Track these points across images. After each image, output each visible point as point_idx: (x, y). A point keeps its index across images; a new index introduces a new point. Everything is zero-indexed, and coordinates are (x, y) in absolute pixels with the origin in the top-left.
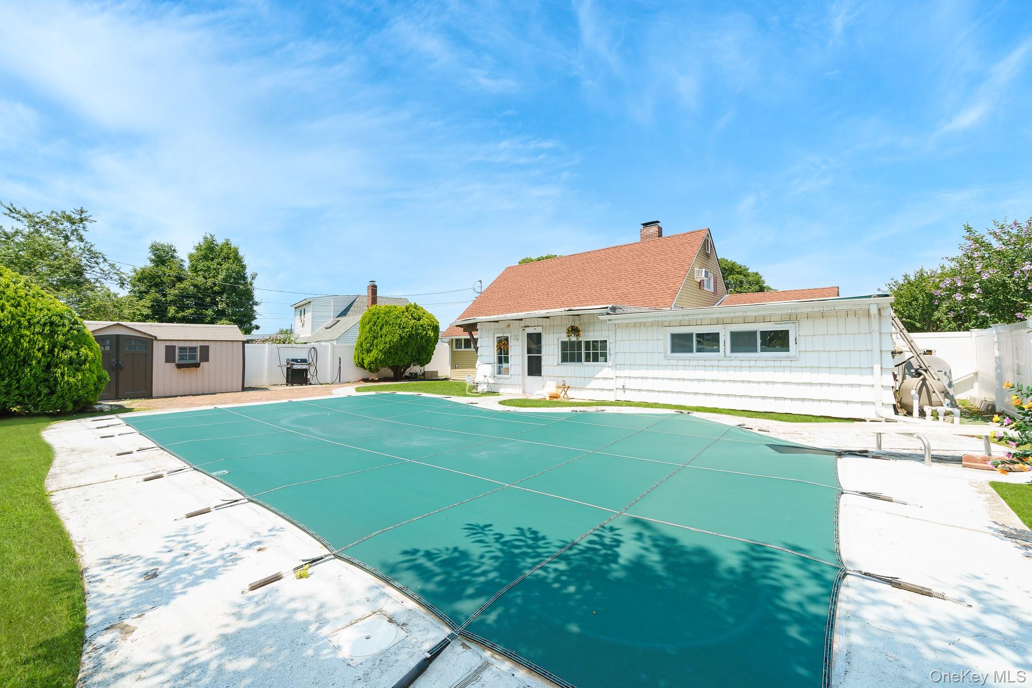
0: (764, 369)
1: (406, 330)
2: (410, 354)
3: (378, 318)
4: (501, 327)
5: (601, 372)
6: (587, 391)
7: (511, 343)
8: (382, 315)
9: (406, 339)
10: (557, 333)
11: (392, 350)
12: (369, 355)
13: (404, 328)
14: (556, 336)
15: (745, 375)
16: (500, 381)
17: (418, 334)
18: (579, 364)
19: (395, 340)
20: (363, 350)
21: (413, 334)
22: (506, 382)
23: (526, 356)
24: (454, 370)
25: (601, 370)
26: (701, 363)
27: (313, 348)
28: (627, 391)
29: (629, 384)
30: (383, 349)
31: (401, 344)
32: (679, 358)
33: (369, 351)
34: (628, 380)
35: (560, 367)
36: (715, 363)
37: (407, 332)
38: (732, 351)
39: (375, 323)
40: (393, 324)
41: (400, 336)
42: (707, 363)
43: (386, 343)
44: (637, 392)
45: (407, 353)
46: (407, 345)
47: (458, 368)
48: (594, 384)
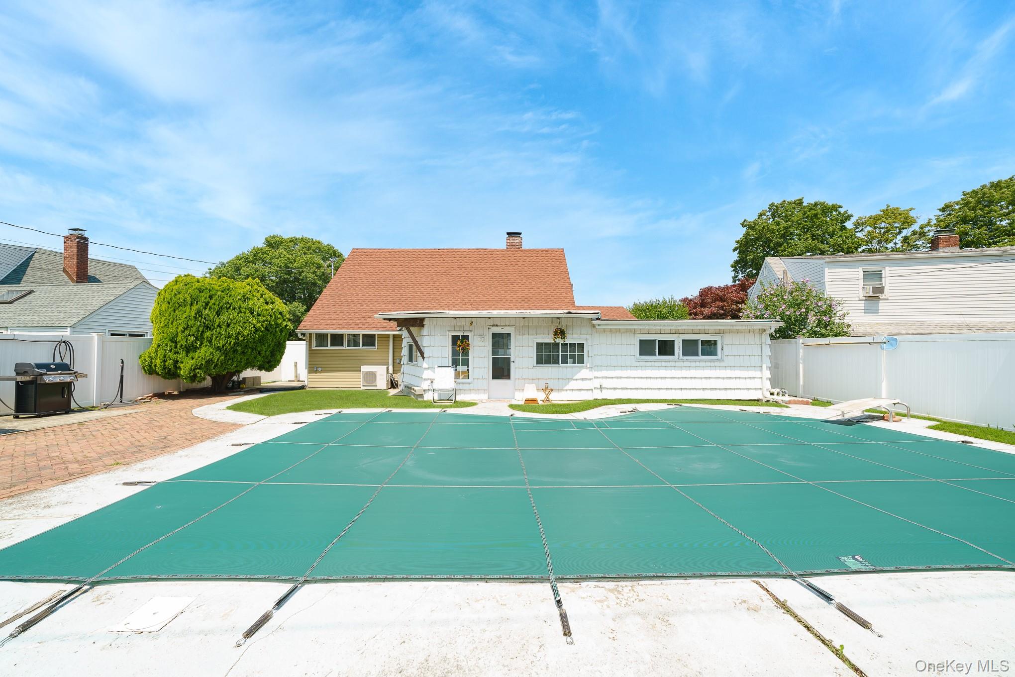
0: (704, 368)
1: (261, 319)
2: (263, 354)
3: (211, 297)
4: (459, 324)
5: (579, 373)
6: (565, 392)
7: (474, 342)
8: (219, 293)
9: (262, 332)
10: (533, 334)
11: (239, 348)
12: (190, 355)
13: (259, 315)
14: (534, 337)
15: (693, 373)
16: (461, 387)
17: (277, 325)
18: (556, 366)
19: (246, 333)
20: (176, 347)
21: (271, 325)
22: (466, 387)
23: (491, 357)
24: (314, 374)
25: (580, 372)
26: (664, 364)
27: (64, 342)
28: (603, 390)
29: (606, 383)
30: (223, 346)
31: (254, 339)
32: (647, 360)
33: (190, 349)
34: (604, 380)
35: (535, 369)
36: (673, 364)
37: (264, 321)
38: (684, 354)
39: (207, 304)
40: (240, 307)
41: (254, 327)
42: (668, 364)
43: (229, 336)
44: (612, 390)
45: (259, 353)
46: (262, 340)
47: (320, 372)
48: (573, 385)
